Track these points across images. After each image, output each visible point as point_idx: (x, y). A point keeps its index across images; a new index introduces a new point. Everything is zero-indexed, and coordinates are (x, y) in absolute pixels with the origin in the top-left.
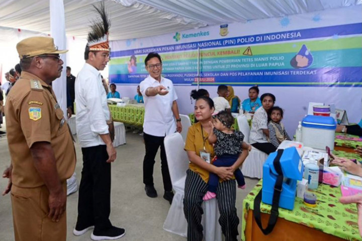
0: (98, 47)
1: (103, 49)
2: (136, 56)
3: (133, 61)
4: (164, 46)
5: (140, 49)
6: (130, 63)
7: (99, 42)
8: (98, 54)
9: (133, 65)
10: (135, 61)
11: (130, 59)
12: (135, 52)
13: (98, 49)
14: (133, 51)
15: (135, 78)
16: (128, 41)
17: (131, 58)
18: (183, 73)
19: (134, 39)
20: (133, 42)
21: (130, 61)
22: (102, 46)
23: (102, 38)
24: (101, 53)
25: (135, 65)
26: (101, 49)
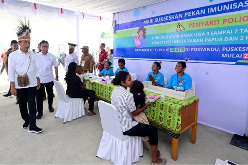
0: (21, 39)
1: (24, 40)
2: (145, 27)
3: (141, 33)
4: (187, 11)
5: (152, 18)
6: (137, 35)
7: (21, 36)
8: (22, 42)
9: (141, 37)
10: (144, 33)
11: (138, 30)
12: (145, 22)
13: (21, 40)
14: (142, 21)
15: (144, 52)
16: (137, 10)
17: (140, 29)
18: (221, 47)
19: (144, 7)
20: (142, 11)
21: (138, 33)
22: (23, 38)
23: (22, 34)
24: (23, 42)
25: (145, 37)
26: (22, 40)
